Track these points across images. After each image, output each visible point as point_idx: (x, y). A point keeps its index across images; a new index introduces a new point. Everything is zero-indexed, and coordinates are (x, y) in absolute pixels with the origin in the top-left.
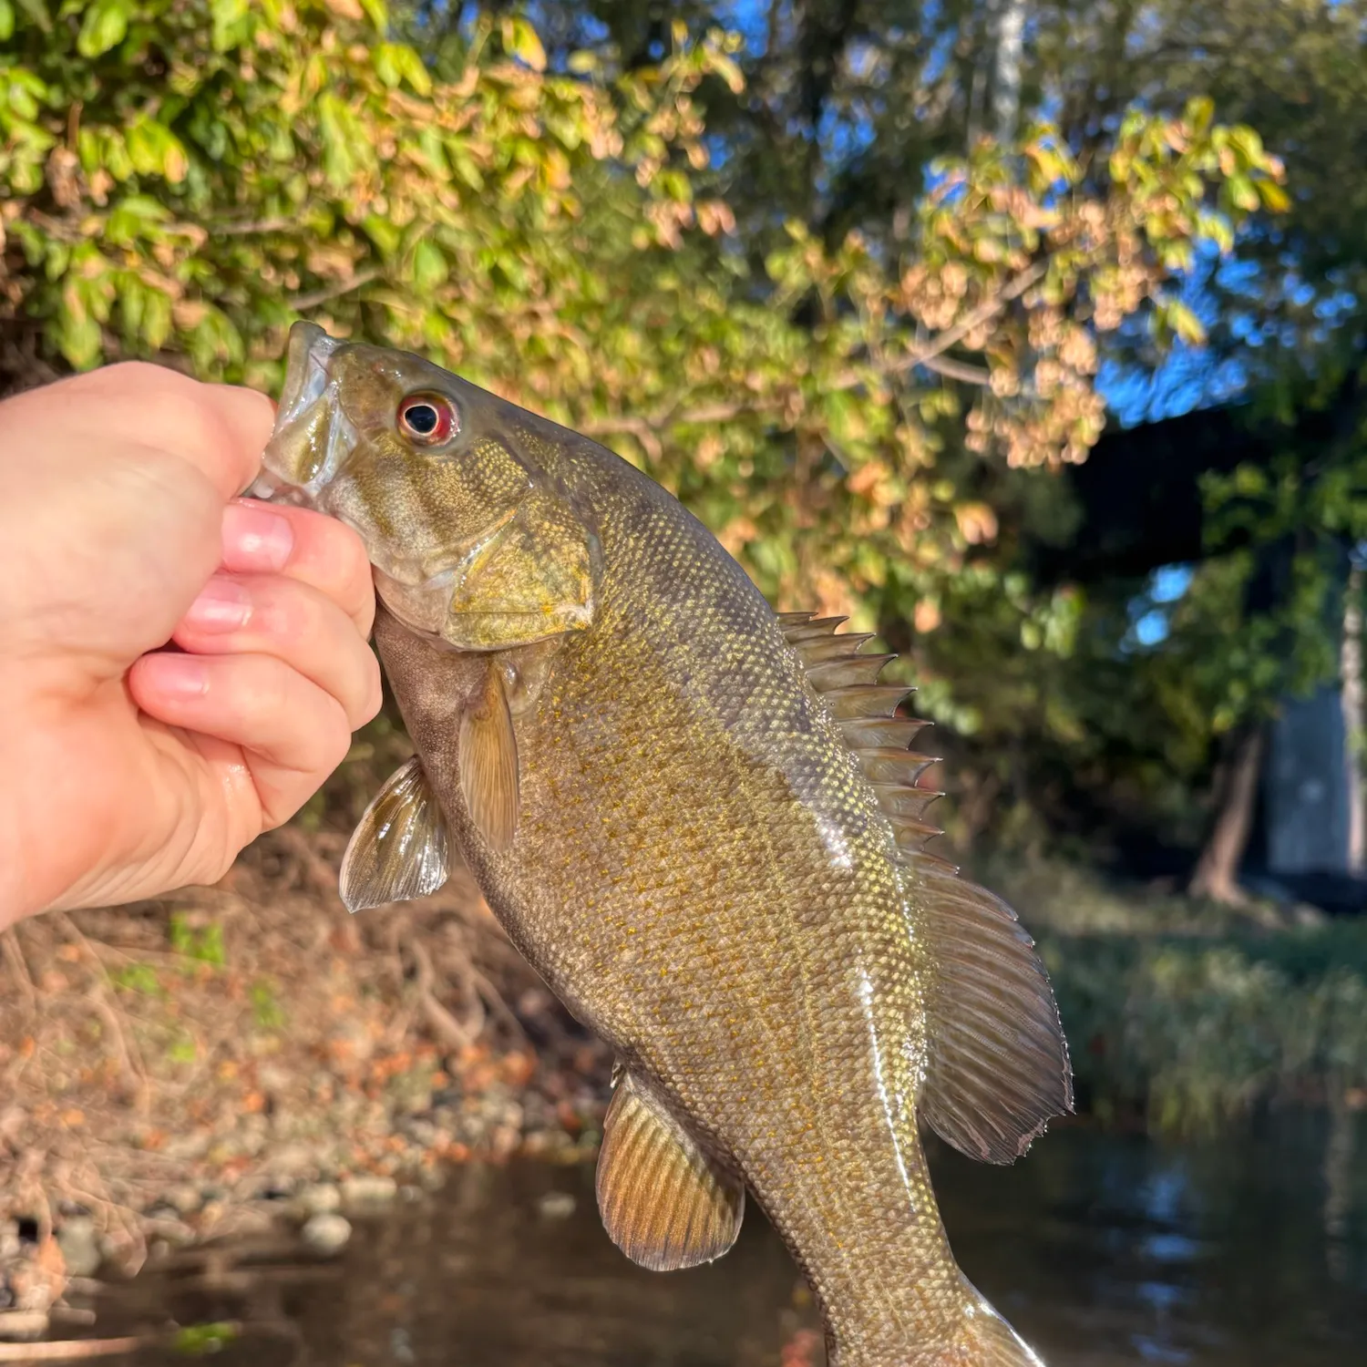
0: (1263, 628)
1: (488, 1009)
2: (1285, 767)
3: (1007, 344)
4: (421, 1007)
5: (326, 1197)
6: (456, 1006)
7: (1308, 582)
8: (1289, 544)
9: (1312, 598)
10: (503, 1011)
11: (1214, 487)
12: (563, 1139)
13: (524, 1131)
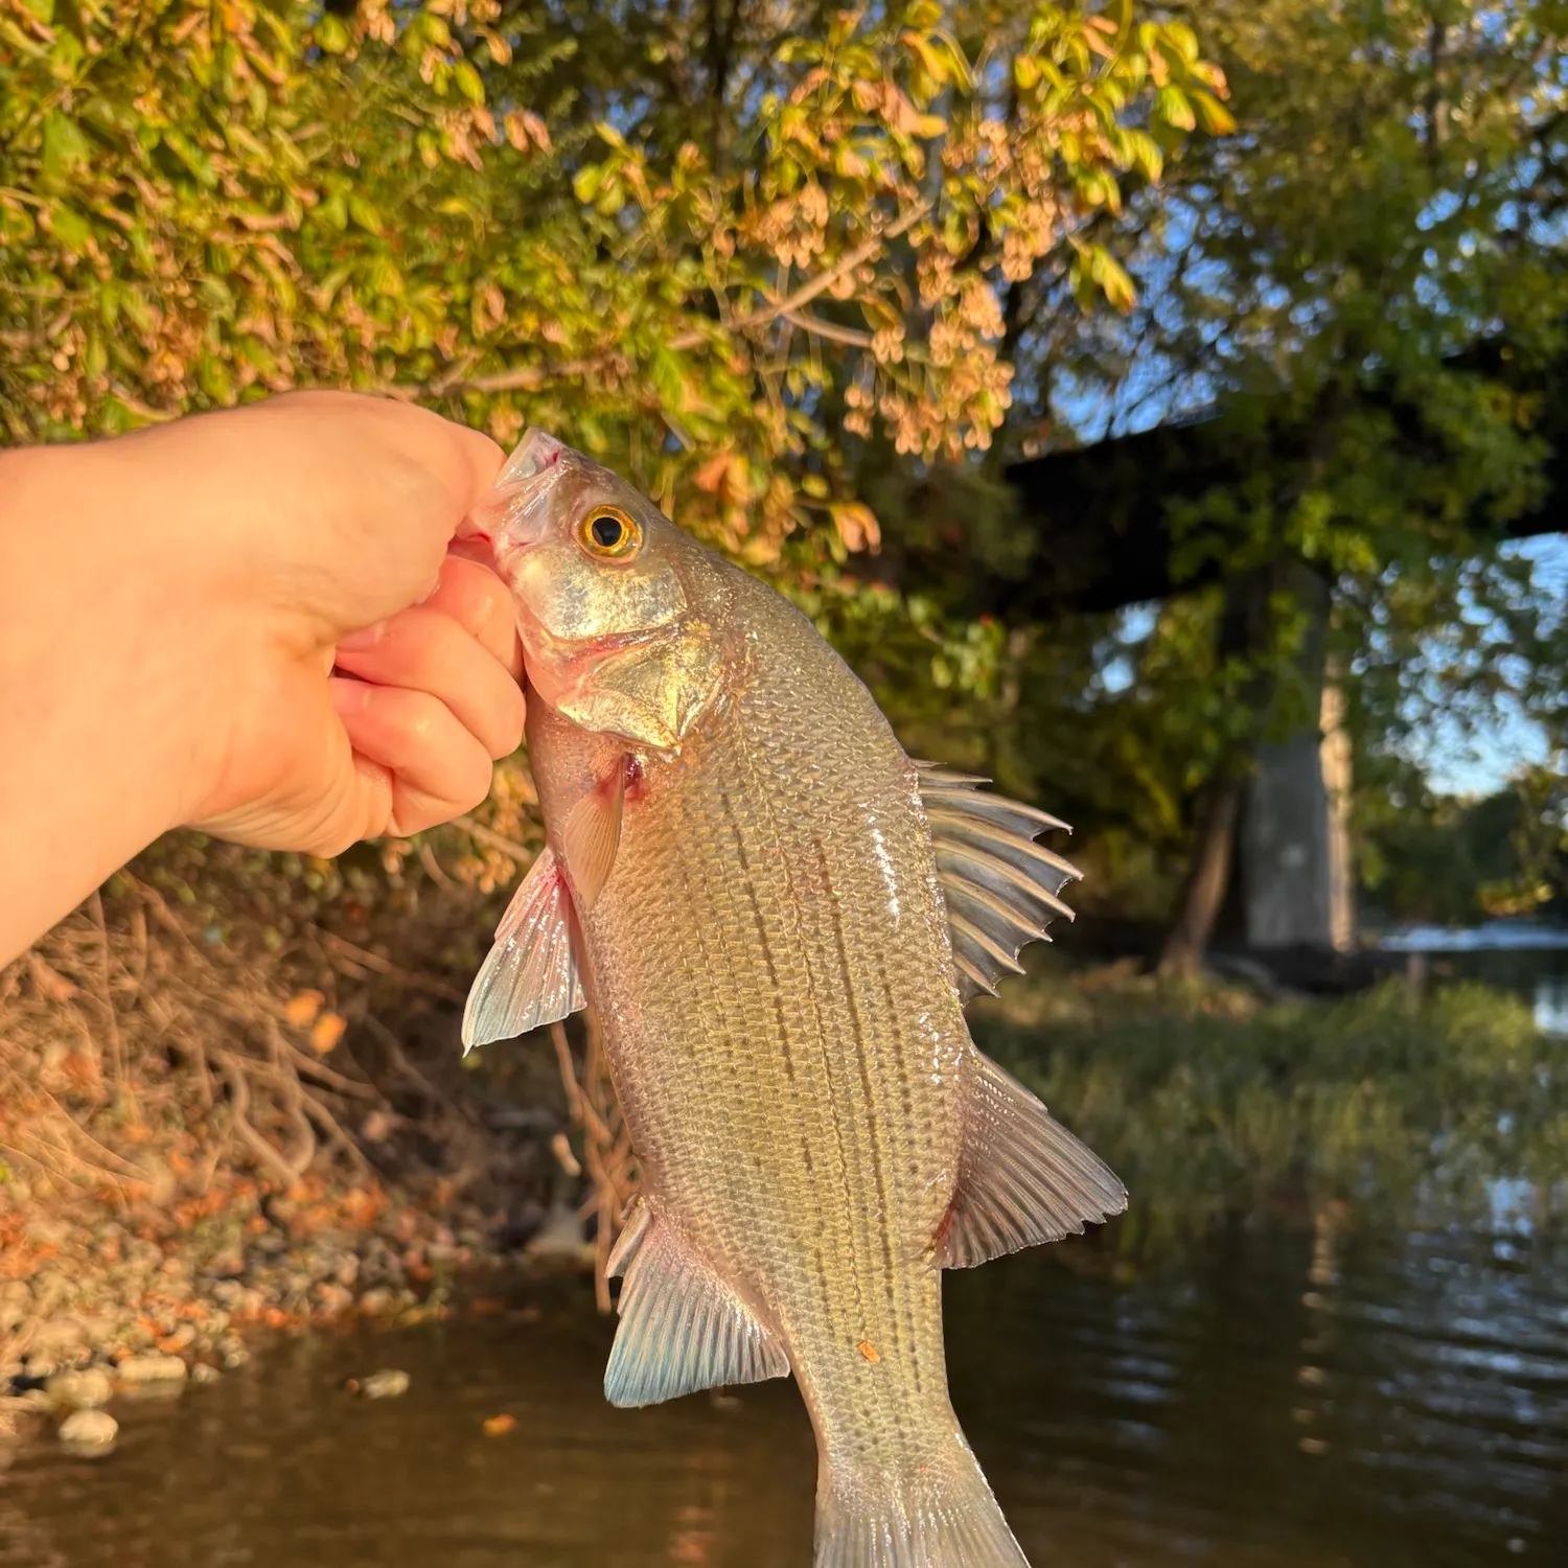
0: (1237, 670)
1: (322, 1136)
2: (1264, 830)
3: (891, 296)
4: (236, 1134)
5: (96, 1384)
6: (282, 1134)
7: (1288, 620)
8: (1265, 578)
9: (1291, 638)
10: (341, 1137)
11: (1183, 514)
12: (408, 1296)
13: (360, 1287)
